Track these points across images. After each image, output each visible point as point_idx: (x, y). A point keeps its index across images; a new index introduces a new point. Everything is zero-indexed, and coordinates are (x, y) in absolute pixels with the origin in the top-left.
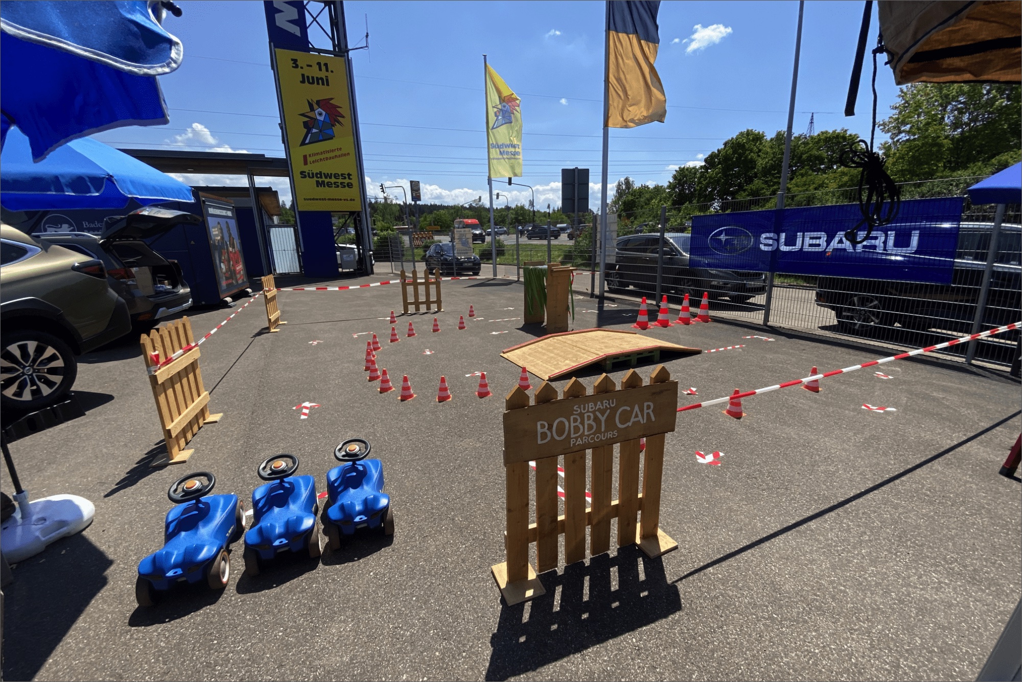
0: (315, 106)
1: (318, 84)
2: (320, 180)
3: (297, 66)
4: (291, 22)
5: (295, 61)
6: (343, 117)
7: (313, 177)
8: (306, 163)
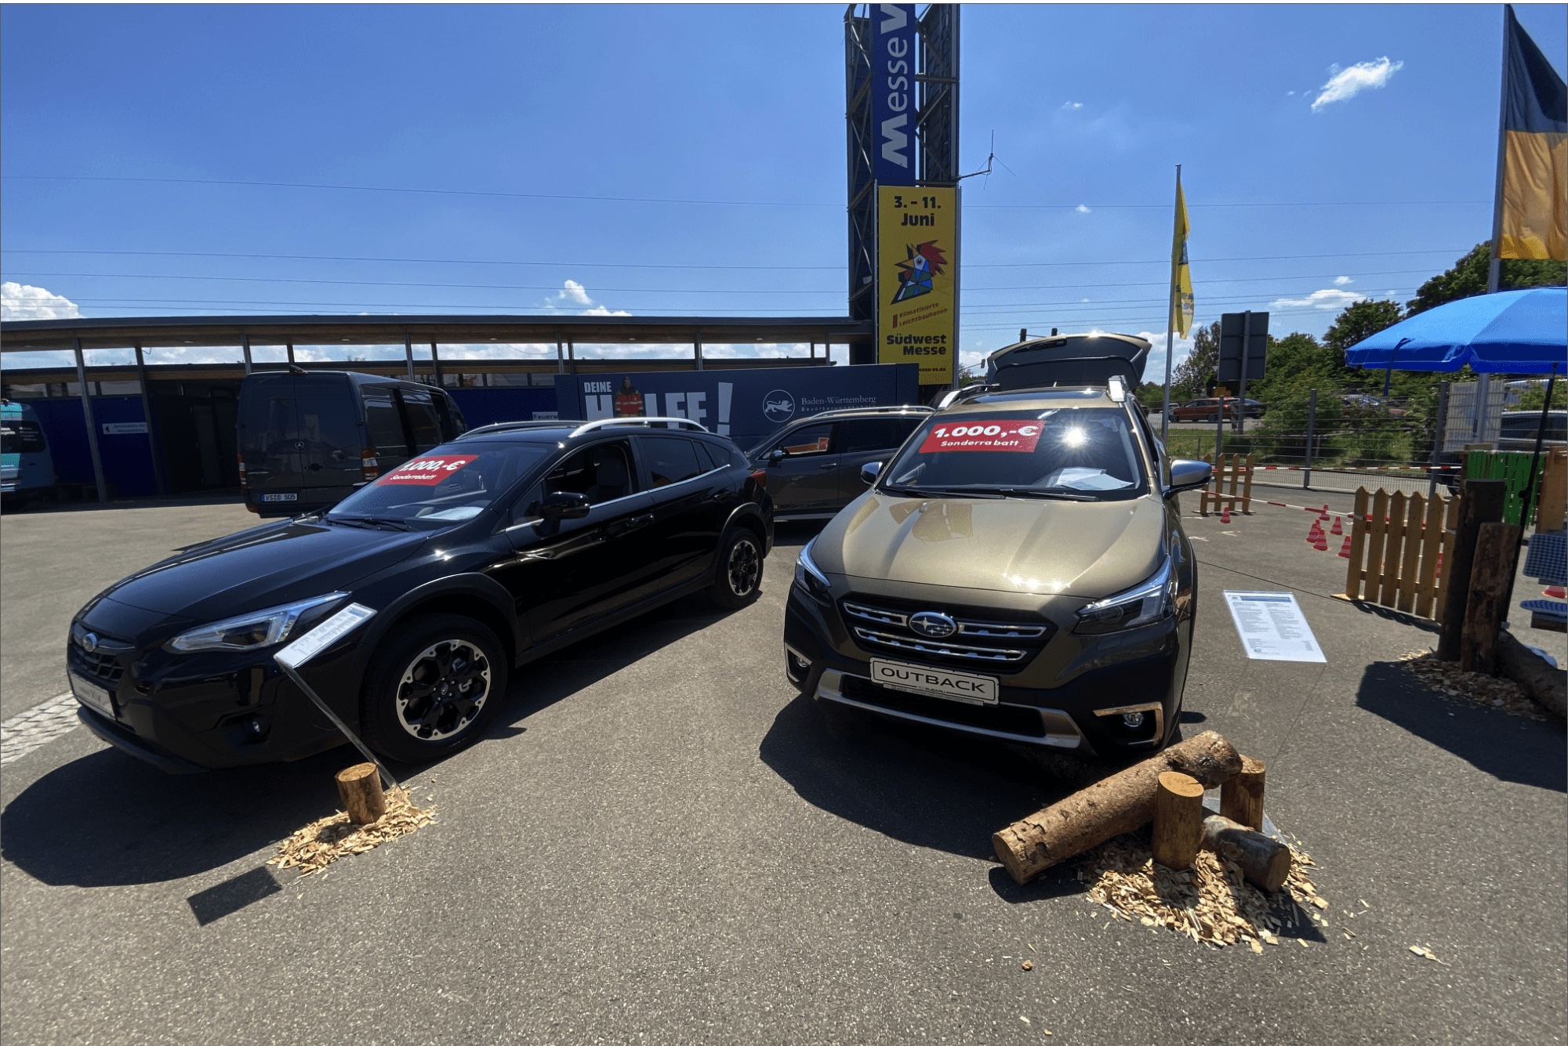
0: (915, 252)
1: (922, 224)
2: (909, 345)
3: (900, 205)
4: (900, 150)
5: (898, 199)
6: (945, 263)
7: (901, 342)
8: (895, 325)
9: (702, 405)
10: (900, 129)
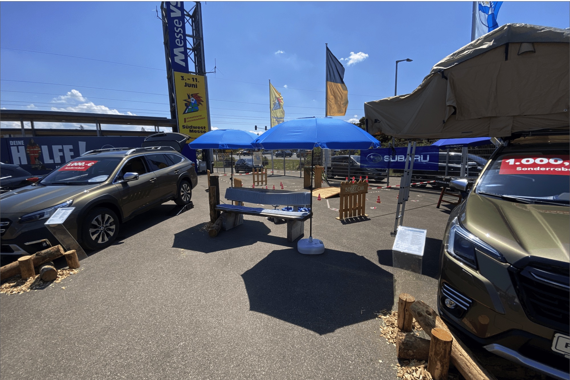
0: (191, 97)
1: (192, 87)
2: (191, 129)
3: (183, 79)
4: (182, 60)
5: (183, 77)
6: (203, 102)
7: (188, 128)
8: (185, 122)
9: (71, 150)
10: (181, 52)
